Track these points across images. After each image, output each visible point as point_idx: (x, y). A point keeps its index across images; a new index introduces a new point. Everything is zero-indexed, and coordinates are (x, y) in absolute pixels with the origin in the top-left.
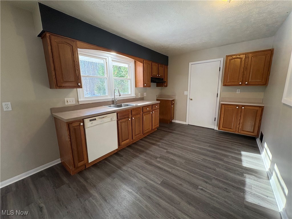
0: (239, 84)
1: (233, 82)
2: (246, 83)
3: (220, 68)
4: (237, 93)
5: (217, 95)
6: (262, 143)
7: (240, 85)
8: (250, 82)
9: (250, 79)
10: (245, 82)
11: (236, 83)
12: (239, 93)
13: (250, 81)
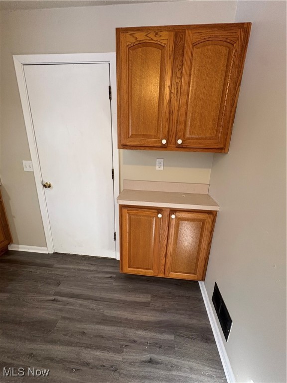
0: (159, 145)
1: (144, 136)
2: (180, 142)
3: (110, 88)
4: (157, 168)
5: (113, 173)
6: (227, 340)
7: (163, 147)
8: (189, 138)
9: (188, 132)
10: (176, 140)
11: (151, 141)
12: (162, 168)
13: (188, 135)
